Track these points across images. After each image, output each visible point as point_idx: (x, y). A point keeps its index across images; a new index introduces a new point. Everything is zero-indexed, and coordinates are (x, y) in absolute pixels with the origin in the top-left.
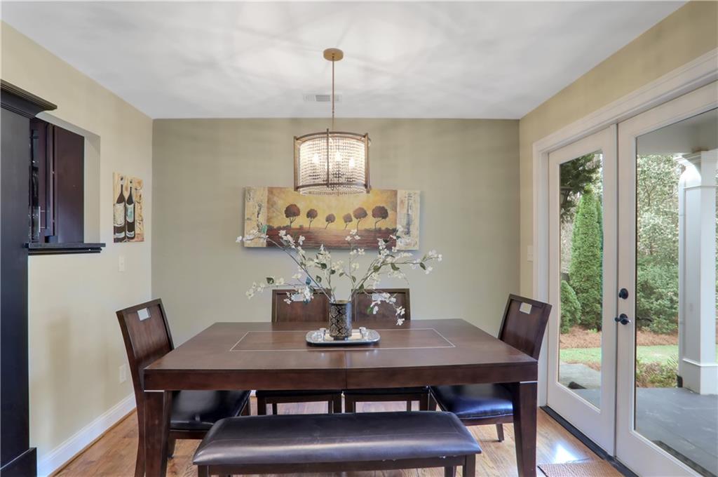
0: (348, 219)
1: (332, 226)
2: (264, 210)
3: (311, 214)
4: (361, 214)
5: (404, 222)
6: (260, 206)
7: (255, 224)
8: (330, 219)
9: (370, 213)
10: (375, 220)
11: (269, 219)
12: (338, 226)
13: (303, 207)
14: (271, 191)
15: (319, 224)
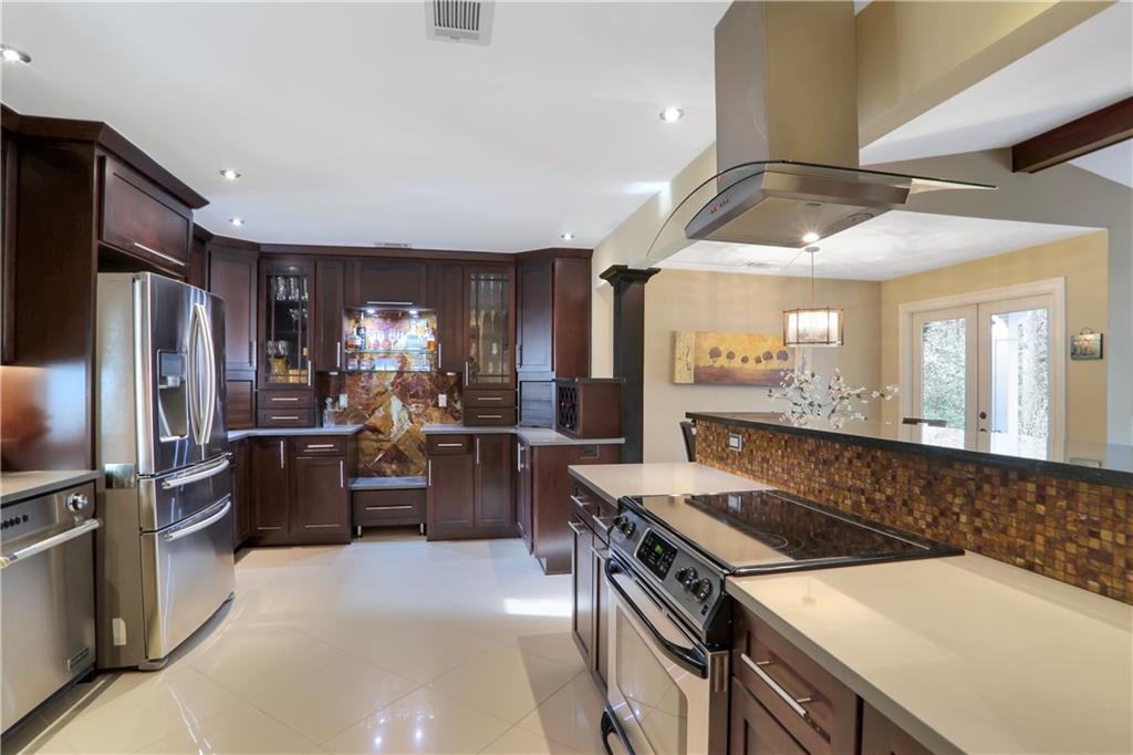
0: (758, 361)
1: (745, 366)
2: (692, 351)
3: (731, 356)
4: (768, 356)
5: (800, 364)
6: (689, 348)
7: (684, 363)
8: (745, 360)
9: (775, 356)
10: (779, 361)
11: (696, 359)
12: (751, 366)
13: (724, 349)
14: (698, 334)
15: (736, 363)
